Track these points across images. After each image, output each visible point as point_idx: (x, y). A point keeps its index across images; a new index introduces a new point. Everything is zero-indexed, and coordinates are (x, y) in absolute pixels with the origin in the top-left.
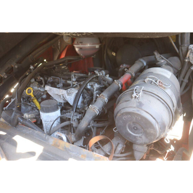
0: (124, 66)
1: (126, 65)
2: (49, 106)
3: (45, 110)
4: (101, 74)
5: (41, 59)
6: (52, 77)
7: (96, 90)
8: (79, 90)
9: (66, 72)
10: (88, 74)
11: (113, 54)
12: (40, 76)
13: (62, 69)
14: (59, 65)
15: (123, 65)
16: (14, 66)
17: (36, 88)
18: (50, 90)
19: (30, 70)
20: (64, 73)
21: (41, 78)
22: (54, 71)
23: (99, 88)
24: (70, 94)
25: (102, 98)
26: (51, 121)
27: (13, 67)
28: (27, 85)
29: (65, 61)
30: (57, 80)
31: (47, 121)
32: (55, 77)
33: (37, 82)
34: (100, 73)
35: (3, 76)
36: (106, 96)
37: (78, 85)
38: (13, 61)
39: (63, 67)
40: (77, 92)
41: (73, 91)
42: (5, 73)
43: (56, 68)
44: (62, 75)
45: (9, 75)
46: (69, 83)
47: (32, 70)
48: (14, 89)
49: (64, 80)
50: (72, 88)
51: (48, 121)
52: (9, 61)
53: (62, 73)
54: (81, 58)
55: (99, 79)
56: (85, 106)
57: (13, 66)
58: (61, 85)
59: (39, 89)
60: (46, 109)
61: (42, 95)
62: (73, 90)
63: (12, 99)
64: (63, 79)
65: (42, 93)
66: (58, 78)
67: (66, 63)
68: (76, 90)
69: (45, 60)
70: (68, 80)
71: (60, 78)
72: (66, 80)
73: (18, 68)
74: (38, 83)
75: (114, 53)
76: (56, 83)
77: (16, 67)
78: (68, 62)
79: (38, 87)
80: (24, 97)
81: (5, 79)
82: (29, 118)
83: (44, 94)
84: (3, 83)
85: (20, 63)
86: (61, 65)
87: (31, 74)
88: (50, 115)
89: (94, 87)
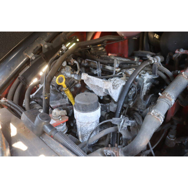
0: (182, 51)
1: (184, 51)
2: (87, 104)
3: (81, 109)
4: (156, 62)
5: (74, 38)
6: (87, 60)
7: (147, 82)
8: (126, 82)
9: (104, 55)
10: (134, 60)
11: (155, 36)
12: (74, 59)
13: (100, 51)
14: (96, 46)
15: (179, 51)
16: (44, 46)
17: (69, 74)
18: (88, 79)
19: (61, 50)
20: (102, 56)
21: (75, 62)
22: (89, 53)
23: (151, 79)
24: (116, 86)
25: (167, 99)
26: (88, 123)
27: (42, 47)
28: (58, 69)
29: (103, 41)
30: (92, 64)
31: (83, 123)
32: (90, 61)
33: (70, 67)
34: (154, 60)
35: (31, 57)
36: (173, 96)
37: (123, 73)
38: (43, 39)
39: (100, 49)
40: (124, 84)
41: (118, 83)
42: (32, 54)
43: (92, 49)
44: (98, 58)
45: (38, 55)
46: (108, 69)
47: (64, 51)
48: (43, 72)
49: (102, 65)
50: (116, 78)
51: (85, 123)
52: (38, 39)
53: (99, 56)
54: (123, 38)
55: (153, 68)
56: (129, 100)
57: (42, 45)
58: (98, 71)
59: (73, 76)
60: (83, 107)
61: (76, 84)
62: (118, 81)
63: (40, 85)
64: (101, 63)
65: (76, 82)
66: (95, 62)
67: (105, 44)
68: (123, 81)
69: (78, 40)
70: (107, 65)
71: (98, 62)
72: (104, 65)
73: (48, 48)
74: (71, 69)
75: (157, 35)
76: (91, 67)
77: (46, 46)
78: (107, 43)
79: (72, 74)
80: (54, 85)
81: (33, 60)
82: (60, 116)
83: (78, 83)
84: (31, 65)
85: (50, 42)
86: (98, 45)
87: (63, 56)
88: (87, 116)
89: (145, 77)
